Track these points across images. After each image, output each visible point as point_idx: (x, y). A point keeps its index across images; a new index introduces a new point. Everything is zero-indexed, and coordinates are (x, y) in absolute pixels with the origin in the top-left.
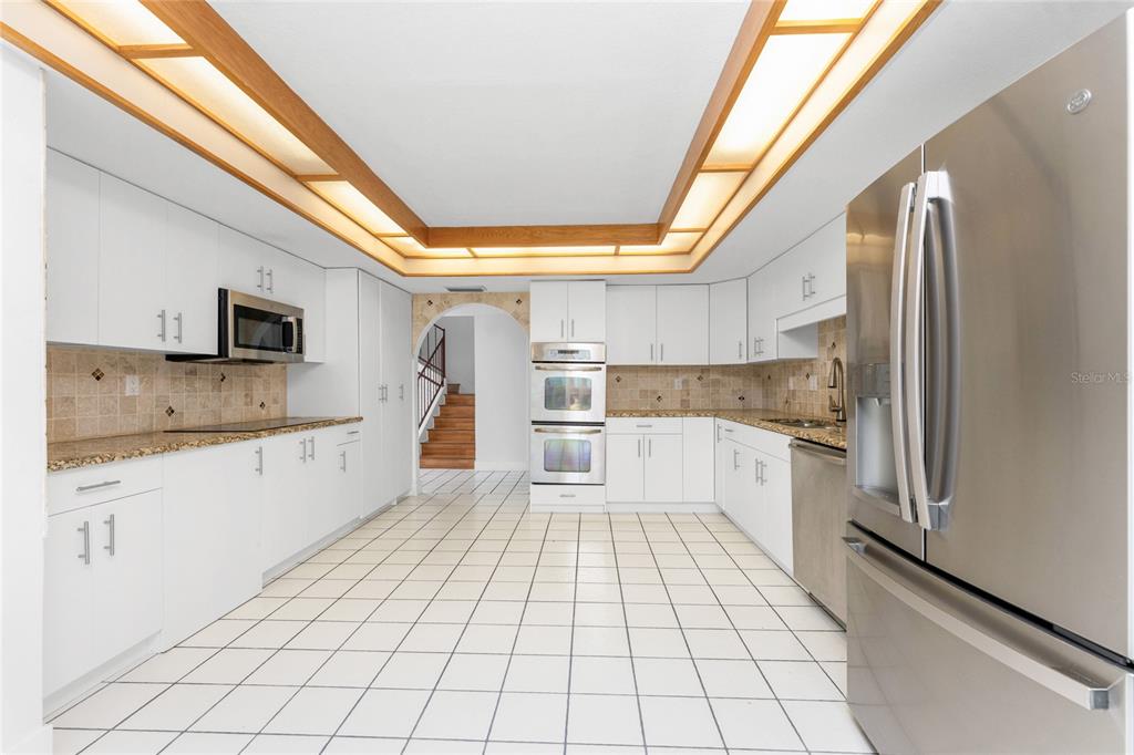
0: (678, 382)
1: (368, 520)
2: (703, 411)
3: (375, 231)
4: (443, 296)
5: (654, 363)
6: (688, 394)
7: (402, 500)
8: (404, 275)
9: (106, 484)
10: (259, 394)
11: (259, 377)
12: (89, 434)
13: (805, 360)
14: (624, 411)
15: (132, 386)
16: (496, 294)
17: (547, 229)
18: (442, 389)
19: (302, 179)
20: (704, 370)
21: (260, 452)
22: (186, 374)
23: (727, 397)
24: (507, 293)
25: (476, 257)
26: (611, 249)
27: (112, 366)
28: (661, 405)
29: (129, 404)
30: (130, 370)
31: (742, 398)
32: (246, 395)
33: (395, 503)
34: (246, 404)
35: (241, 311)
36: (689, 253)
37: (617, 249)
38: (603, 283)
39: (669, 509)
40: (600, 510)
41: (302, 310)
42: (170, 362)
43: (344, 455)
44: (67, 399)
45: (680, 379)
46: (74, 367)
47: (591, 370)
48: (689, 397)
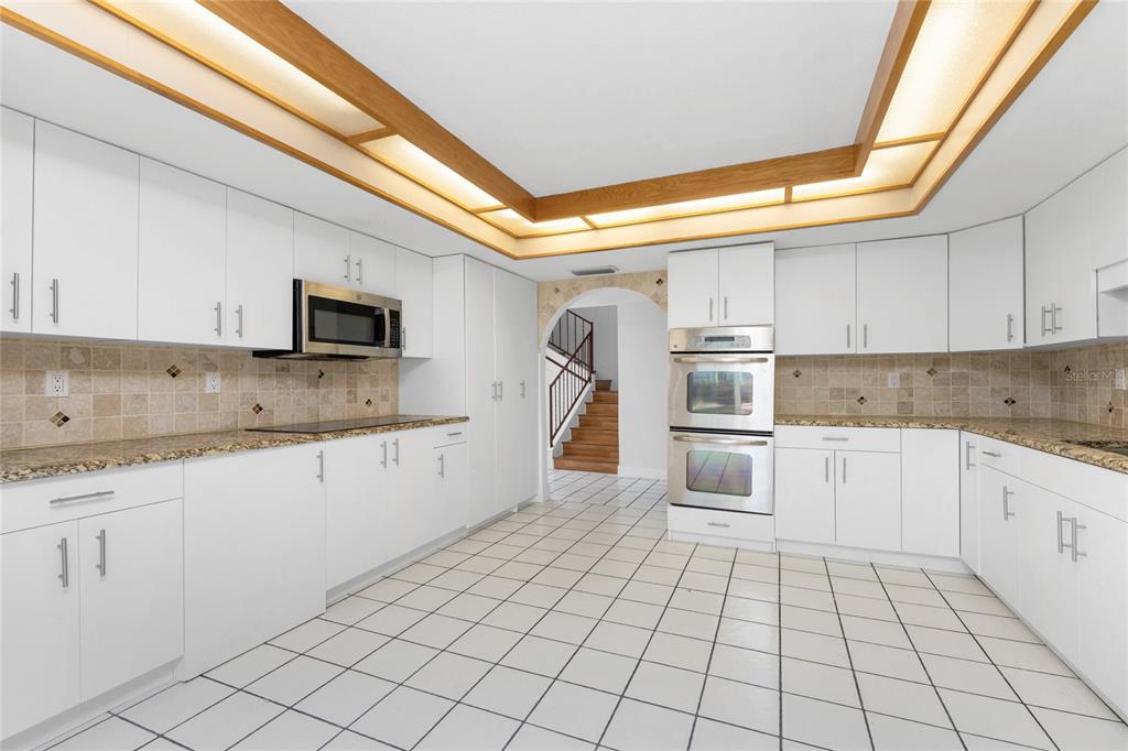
0: (893, 378)
1: (481, 528)
2: (937, 419)
3: (471, 207)
4: (571, 282)
5: (851, 351)
6: (911, 395)
7: (525, 507)
8: (516, 258)
9: (98, 494)
10: (364, 392)
11: (366, 373)
12: (164, 432)
14: (805, 418)
15: (213, 383)
16: (631, 275)
17: (682, 178)
18: (589, 385)
19: (353, 142)
20: (936, 363)
21: (321, 457)
22: (277, 370)
23: (982, 399)
24: (645, 273)
25: (595, 228)
26: (778, 194)
27: (190, 363)
28: (864, 410)
29: (210, 402)
30: (211, 367)
31: (1010, 402)
32: (349, 392)
33: (515, 510)
34: (350, 401)
35: (317, 303)
36: (911, 185)
37: (789, 193)
38: (771, 247)
39: (878, 560)
40: (767, 548)
41: (400, 301)
42: (257, 359)
43: (441, 459)
44: (137, 396)
45: (897, 374)
46: (146, 364)
47: (752, 361)
48: (913, 399)
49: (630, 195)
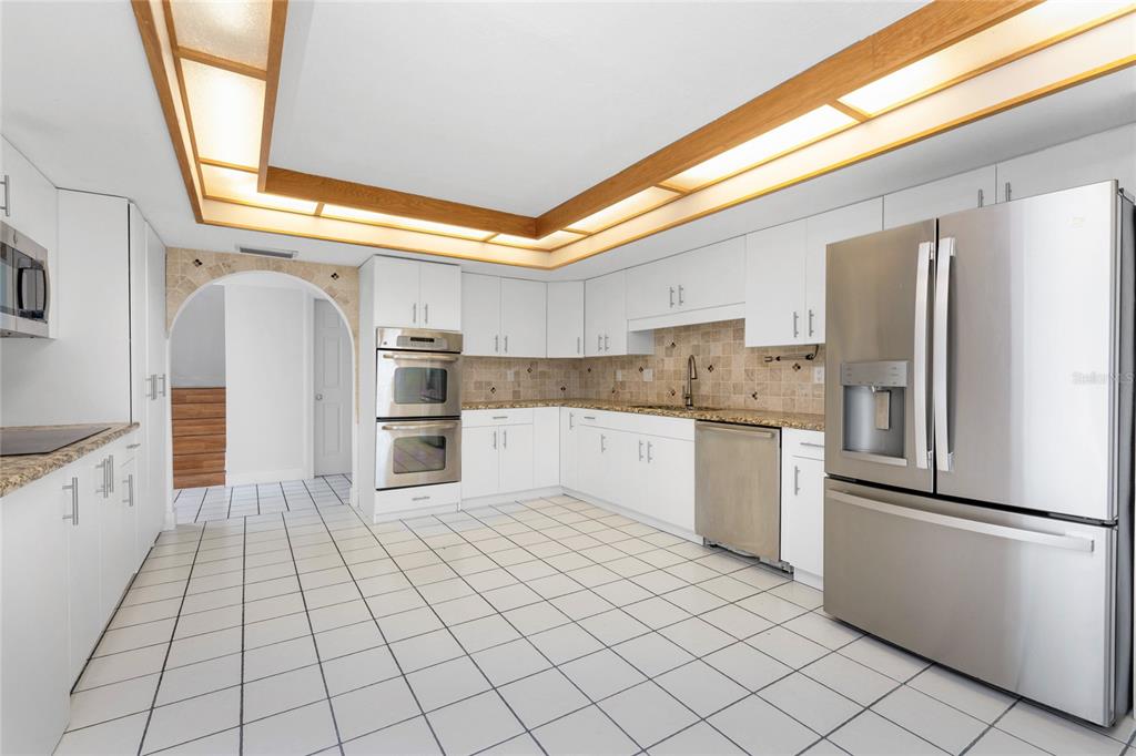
0: (510, 374)
3: (200, 155)
4: (221, 257)
5: (497, 355)
6: (519, 386)
8: (201, 220)
13: (637, 357)
14: (480, 403)
16: (302, 264)
20: (532, 364)
23: (552, 387)
24: (319, 265)
28: (494, 397)
31: (563, 389)
36: (551, 251)
38: (458, 269)
40: (454, 509)
43: (129, 481)
45: (512, 371)
48: (521, 389)
49: (378, 199)
